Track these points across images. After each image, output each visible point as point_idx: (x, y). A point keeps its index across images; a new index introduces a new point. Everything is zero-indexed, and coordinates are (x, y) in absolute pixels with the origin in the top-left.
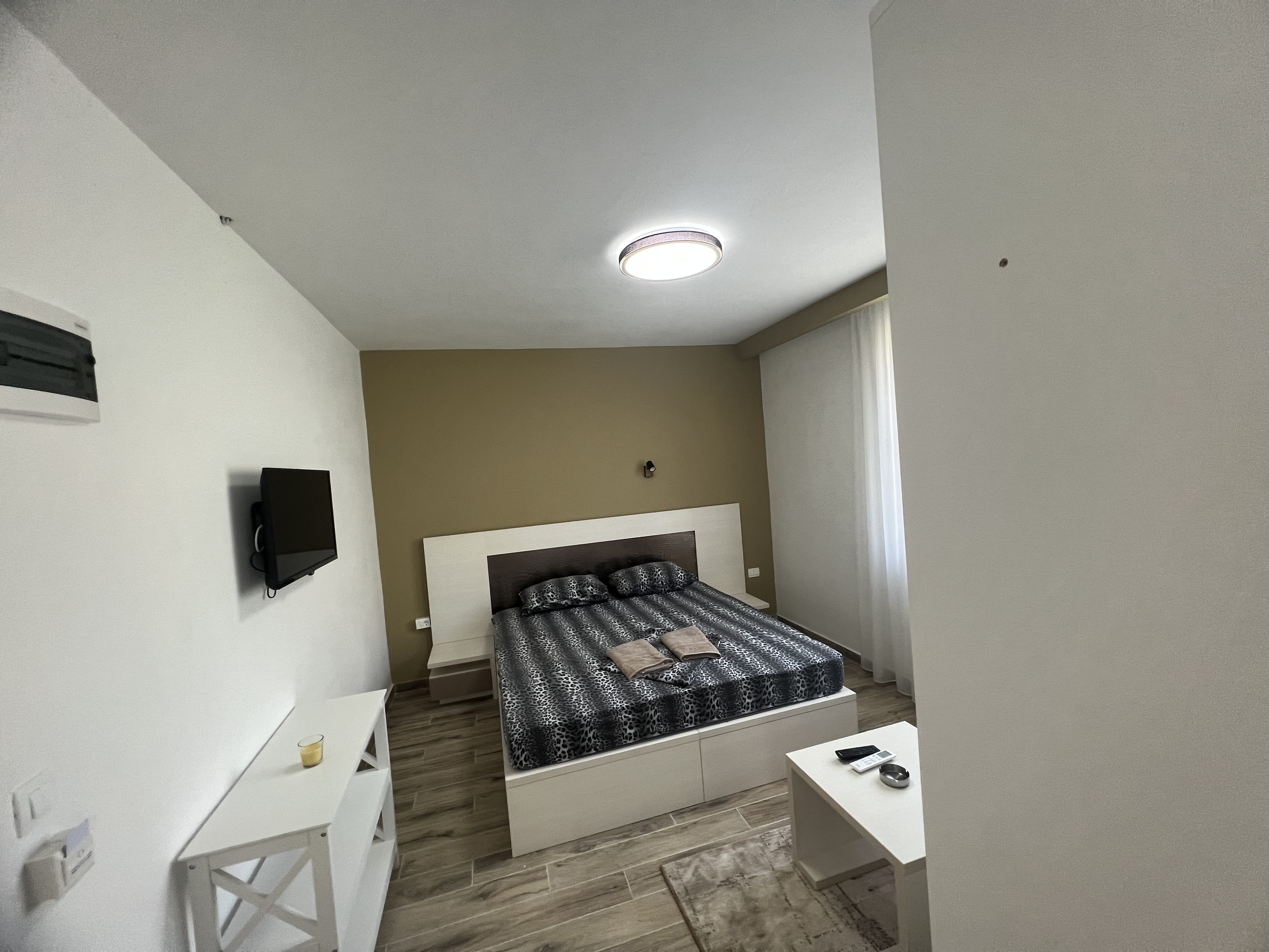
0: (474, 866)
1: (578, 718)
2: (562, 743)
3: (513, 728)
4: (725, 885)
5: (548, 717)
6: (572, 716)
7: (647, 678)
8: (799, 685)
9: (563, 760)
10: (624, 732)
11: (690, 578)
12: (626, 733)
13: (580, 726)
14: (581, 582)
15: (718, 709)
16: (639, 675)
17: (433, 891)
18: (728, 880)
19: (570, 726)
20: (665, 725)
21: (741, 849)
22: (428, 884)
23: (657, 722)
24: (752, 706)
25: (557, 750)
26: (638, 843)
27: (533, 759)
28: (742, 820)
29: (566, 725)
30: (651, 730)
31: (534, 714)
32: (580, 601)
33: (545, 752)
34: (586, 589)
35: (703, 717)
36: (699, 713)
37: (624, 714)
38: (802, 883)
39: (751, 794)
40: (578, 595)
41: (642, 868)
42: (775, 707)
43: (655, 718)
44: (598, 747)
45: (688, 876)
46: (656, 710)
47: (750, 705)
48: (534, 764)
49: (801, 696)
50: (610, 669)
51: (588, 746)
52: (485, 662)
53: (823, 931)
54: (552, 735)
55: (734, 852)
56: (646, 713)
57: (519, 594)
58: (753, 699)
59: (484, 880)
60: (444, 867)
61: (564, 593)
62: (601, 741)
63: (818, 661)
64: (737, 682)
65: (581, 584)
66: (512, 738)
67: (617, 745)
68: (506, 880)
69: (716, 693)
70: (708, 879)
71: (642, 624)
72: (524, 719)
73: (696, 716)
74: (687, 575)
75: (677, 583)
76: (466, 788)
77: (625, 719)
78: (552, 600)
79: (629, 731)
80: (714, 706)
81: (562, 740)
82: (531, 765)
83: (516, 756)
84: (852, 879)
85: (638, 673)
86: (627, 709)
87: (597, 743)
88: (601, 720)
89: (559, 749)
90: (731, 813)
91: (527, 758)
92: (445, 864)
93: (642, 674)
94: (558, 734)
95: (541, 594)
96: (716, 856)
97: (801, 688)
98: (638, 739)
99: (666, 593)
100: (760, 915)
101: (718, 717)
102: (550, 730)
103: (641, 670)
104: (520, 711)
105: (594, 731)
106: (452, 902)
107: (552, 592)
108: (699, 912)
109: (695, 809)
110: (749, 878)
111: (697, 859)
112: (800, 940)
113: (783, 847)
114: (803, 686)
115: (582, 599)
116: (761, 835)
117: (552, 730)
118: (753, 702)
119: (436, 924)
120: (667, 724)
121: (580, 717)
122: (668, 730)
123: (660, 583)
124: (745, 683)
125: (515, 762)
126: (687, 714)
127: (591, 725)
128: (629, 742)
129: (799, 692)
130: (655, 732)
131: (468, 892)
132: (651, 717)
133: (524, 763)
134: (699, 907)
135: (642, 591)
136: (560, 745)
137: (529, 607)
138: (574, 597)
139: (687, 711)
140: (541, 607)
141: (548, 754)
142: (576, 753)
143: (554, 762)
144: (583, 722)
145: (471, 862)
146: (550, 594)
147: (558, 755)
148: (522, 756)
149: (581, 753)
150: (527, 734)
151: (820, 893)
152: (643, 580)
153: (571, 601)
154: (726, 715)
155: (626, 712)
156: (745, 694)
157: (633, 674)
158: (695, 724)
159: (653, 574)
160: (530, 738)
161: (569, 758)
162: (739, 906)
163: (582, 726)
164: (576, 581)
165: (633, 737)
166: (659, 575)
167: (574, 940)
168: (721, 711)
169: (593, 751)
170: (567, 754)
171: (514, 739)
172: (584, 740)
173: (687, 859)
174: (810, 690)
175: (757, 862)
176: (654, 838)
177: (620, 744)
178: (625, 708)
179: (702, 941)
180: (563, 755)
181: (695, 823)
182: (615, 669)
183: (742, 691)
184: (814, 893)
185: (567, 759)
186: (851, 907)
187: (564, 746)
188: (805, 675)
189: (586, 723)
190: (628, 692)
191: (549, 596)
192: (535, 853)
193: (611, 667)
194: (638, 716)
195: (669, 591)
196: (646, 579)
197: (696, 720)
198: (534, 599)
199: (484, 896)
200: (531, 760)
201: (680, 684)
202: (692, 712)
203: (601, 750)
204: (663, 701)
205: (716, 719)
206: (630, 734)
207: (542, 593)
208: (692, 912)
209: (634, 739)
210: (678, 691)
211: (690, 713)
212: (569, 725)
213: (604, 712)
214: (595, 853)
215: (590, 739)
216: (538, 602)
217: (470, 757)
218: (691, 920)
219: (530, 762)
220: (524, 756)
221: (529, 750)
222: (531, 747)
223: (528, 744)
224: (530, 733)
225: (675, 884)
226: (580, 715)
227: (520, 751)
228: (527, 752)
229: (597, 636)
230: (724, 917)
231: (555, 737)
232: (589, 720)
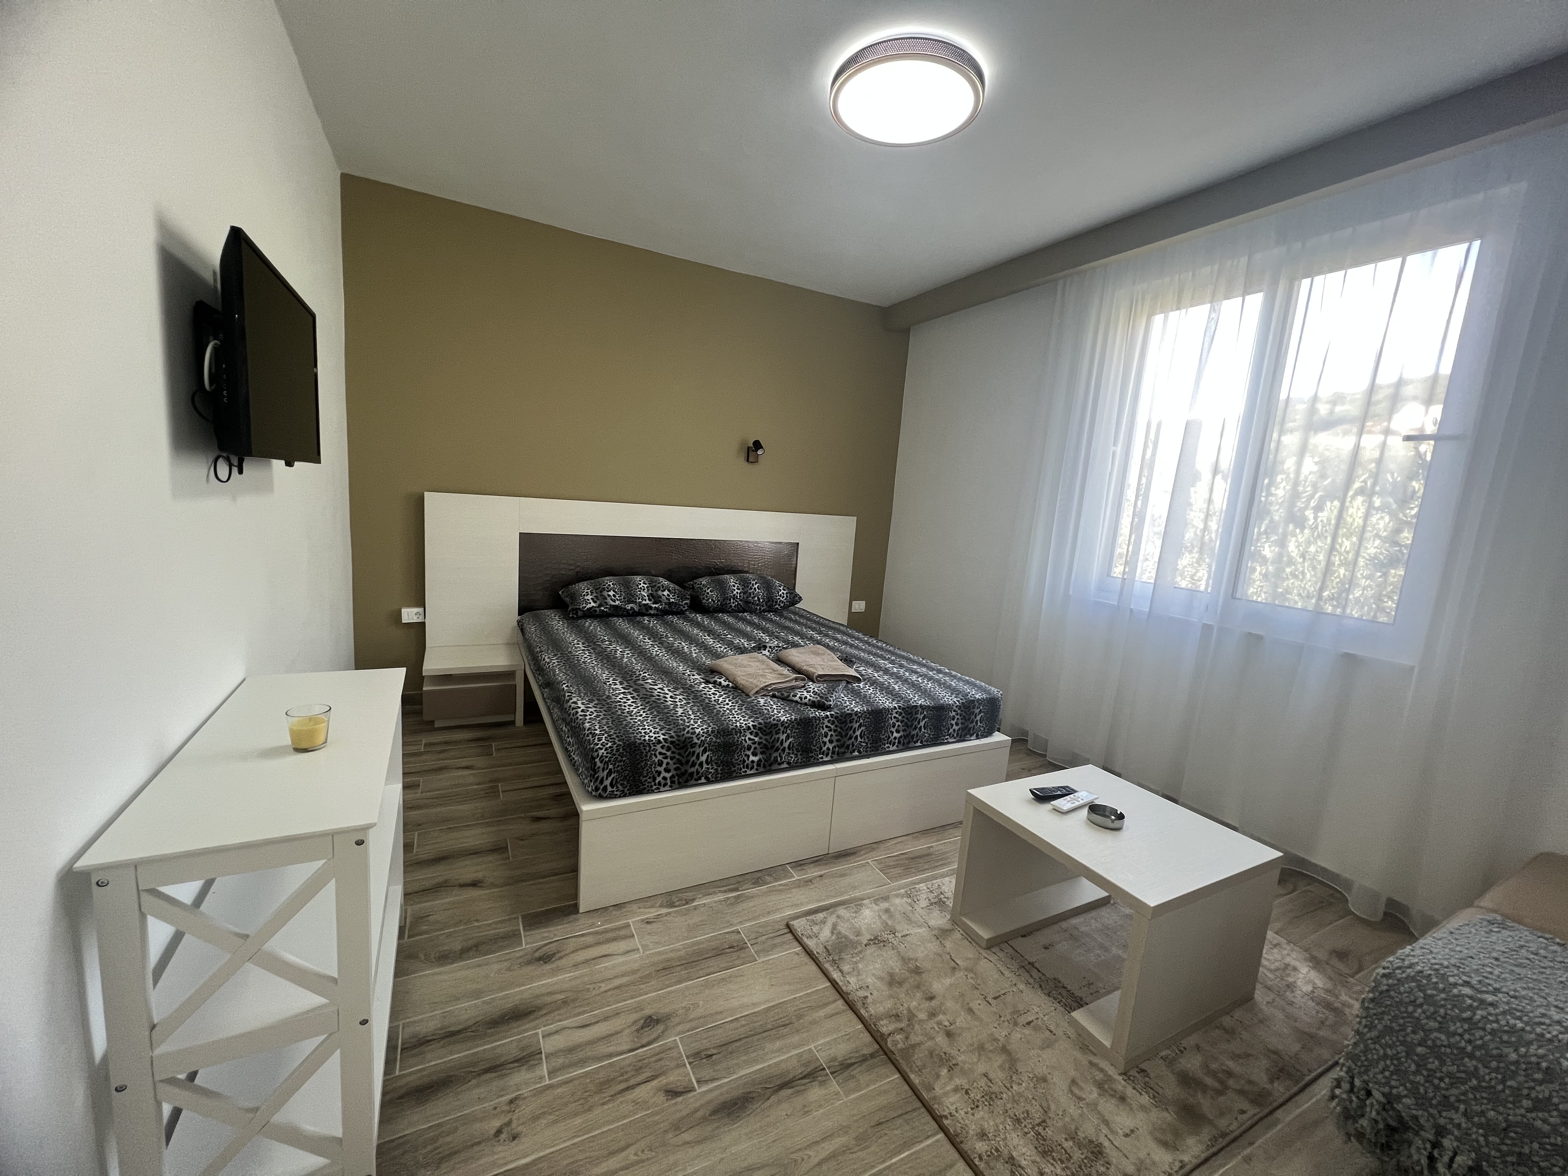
0: (523, 922)
1: (689, 735)
2: (664, 766)
3: (596, 741)
4: (875, 943)
5: (648, 731)
6: (680, 732)
7: (774, 696)
8: (953, 722)
9: (662, 789)
10: (746, 759)
11: (794, 598)
12: (748, 760)
13: (691, 745)
14: (654, 584)
15: (861, 742)
16: (764, 691)
17: (464, 953)
18: (876, 938)
19: (678, 745)
20: (796, 754)
21: (885, 905)
22: (457, 945)
23: (787, 750)
24: (899, 742)
25: (656, 775)
26: (752, 897)
27: (622, 785)
28: (879, 874)
29: (672, 743)
30: (779, 759)
31: (626, 725)
32: (651, 608)
33: (639, 777)
34: (660, 593)
35: (842, 750)
36: (839, 743)
37: (749, 736)
38: (966, 941)
39: (882, 846)
40: (650, 600)
41: (765, 925)
42: (924, 746)
43: (786, 745)
44: (710, 776)
45: (826, 933)
46: (788, 734)
47: (897, 741)
48: (623, 791)
49: (953, 735)
50: (720, 682)
51: (698, 773)
52: (509, 675)
53: (1003, 992)
54: (652, 754)
55: (876, 908)
56: (777, 736)
57: (560, 593)
58: (901, 733)
59: (544, 938)
60: (476, 924)
61: (631, 595)
62: (715, 767)
63: (977, 696)
64: (888, 711)
65: (653, 586)
66: (596, 754)
67: (734, 774)
68: (574, 940)
69: (861, 721)
70: (851, 937)
71: (742, 641)
72: (613, 731)
73: (835, 747)
74: (791, 594)
75: (776, 602)
76: (494, 829)
77: (749, 742)
78: (614, 601)
79: (752, 758)
80: (856, 738)
81: (665, 761)
82: (618, 793)
83: (600, 778)
84: (1022, 936)
85: (762, 689)
86: (752, 729)
87: (710, 771)
88: (718, 741)
89: (659, 773)
90: (863, 865)
91: (614, 783)
92: (477, 920)
93: (767, 690)
94: (660, 753)
95: (599, 593)
96: (856, 912)
97: (955, 727)
98: (761, 769)
99: (760, 612)
100: (924, 975)
101: (859, 752)
102: (650, 747)
103: (767, 686)
104: (604, 721)
105: (707, 753)
106: (496, 967)
107: (614, 591)
108: (848, 973)
109: (817, 861)
110: (902, 937)
111: (834, 916)
112: (979, 1002)
113: (935, 903)
114: (957, 724)
115: (654, 606)
116: (905, 890)
117: (653, 748)
118: (901, 737)
119: (477, 994)
120: (799, 753)
121: (691, 734)
122: (800, 761)
123: (756, 599)
124: (896, 713)
125: (596, 787)
126: (825, 743)
127: (706, 745)
128: (749, 772)
129: (951, 730)
130: (783, 763)
131: (520, 954)
132: (782, 743)
133: (609, 789)
134: (846, 968)
135: (731, 606)
136: (661, 769)
137: (581, 607)
138: (644, 602)
139: (825, 739)
140: (598, 609)
141: (644, 779)
142: (680, 780)
143: (650, 791)
144: (695, 740)
145: (517, 918)
146: (612, 593)
147: (657, 781)
148: (607, 779)
149: (687, 781)
150: (618, 750)
151: (988, 952)
152: (735, 593)
153: (640, 606)
154: (869, 749)
155: (751, 733)
156: (894, 727)
157: (757, 689)
158: (832, 757)
159: (748, 587)
160: (621, 755)
161: (671, 786)
162: (895, 965)
163: (694, 745)
164: (646, 582)
165: (755, 767)
166: (755, 589)
167: (687, 1009)
168: (864, 744)
169: (703, 780)
170: (669, 781)
171: (598, 755)
172: (693, 765)
173: (821, 916)
174: (963, 729)
175: (909, 920)
176: (771, 891)
177: (738, 775)
178: (751, 727)
179: (859, 1005)
180: (663, 782)
181: (821, 876)
182: (727, 683)
183: (892, 722)
184: (981, 951)
185: (667, 788)
186: (1027, 967)
187: (667, 770)
188: (962, 711)
189: (699, 741)
190: (754, 710)
191: (609, 596)
192: (612, 908)
193: (722, 680)
194: (766, 740)
195: (764, 611)
196: (739, 591)
197: (833, 753)
198: (589, 597)
199: (546, 959)
200: (619, 785)
201: (821, 706)
202: (831, 742)
203: (714, 779)
204: (798, 724)
205: (856, 753)
206: (753, 762)
207: (600, 590)
208: (839, 974)
209: (757, 770)
210: (817, 713)
211: (828, 743)
212: (677, 742)
213: (723, 730)
214: (695, 908)
215: (701, 764)
216: (595, 602)
217: (492, 792)
218: (840, 984)
219: (617, 788)
220: (610, 779)
221: (618, 772)
222: (622, 769)
223: (617, 764)
224: (621, 750)
225: (811, 943)
226: (691, 731)
227: (606, 772)
228: (615, 774)
229: (685, 648)
230: (881, 979)
231: (656, 757)
232: (703, 738)
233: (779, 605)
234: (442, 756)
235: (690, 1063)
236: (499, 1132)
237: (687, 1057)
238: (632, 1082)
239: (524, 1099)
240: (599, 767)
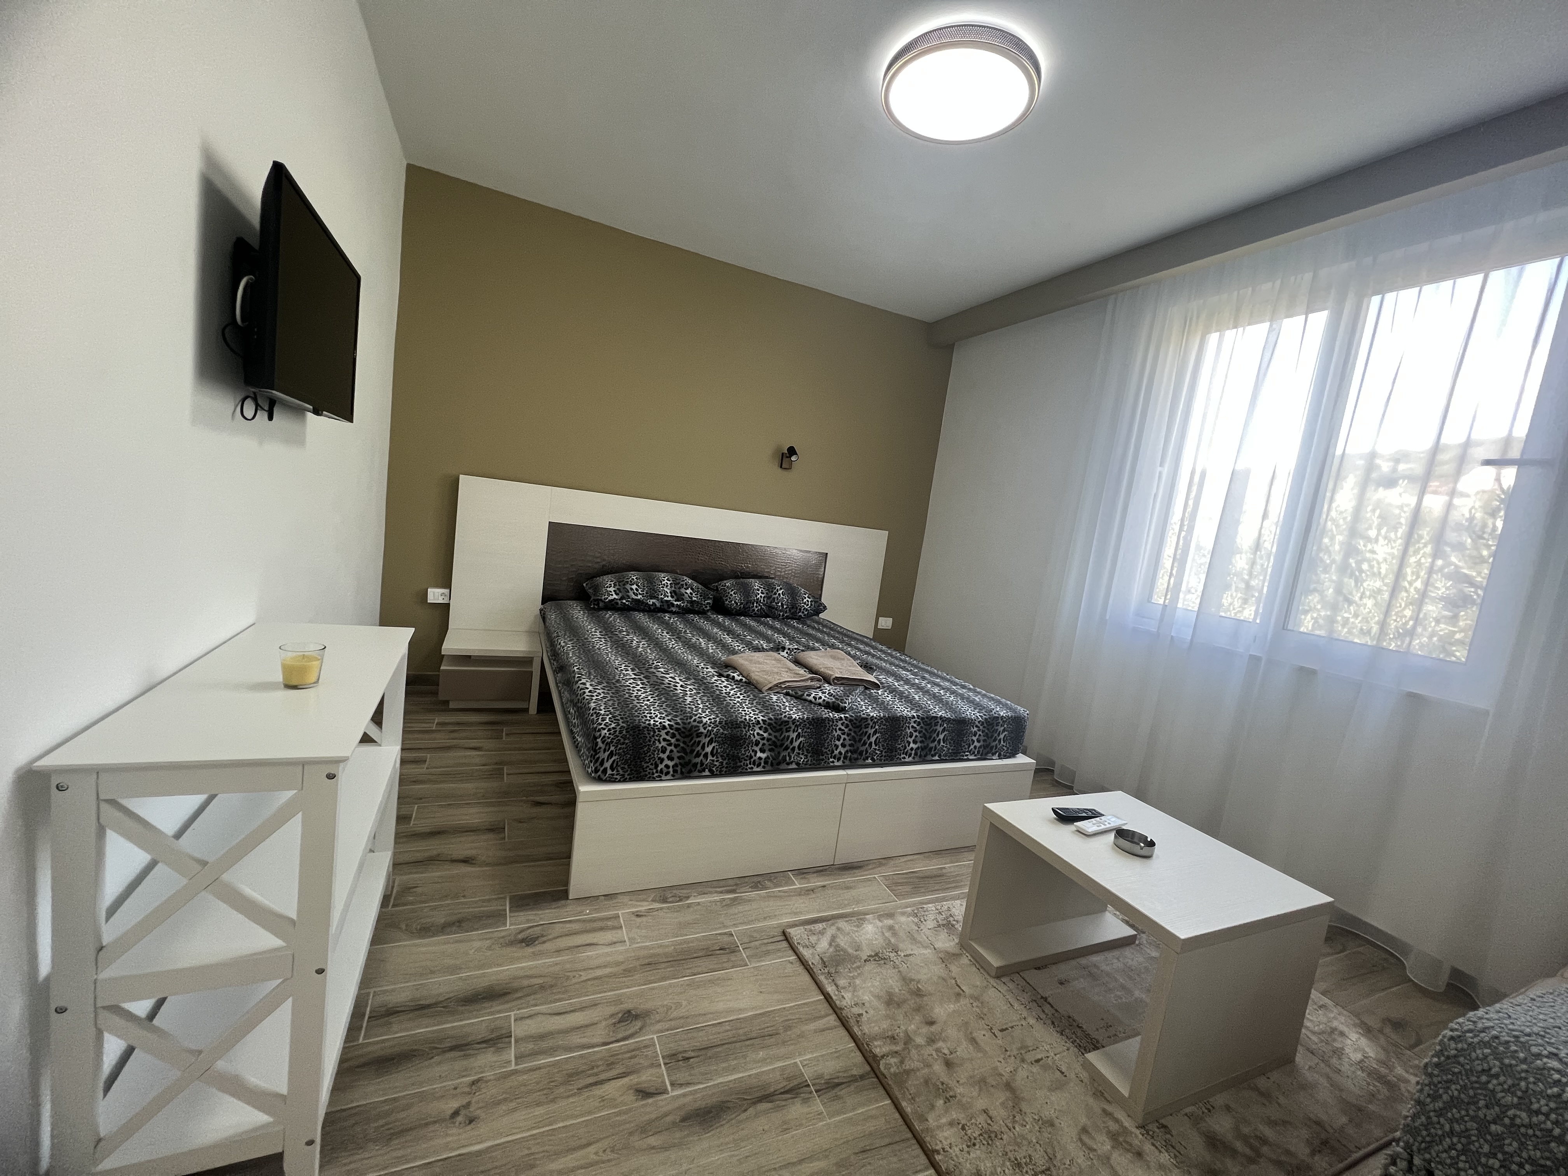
0: (510, 903)
1: (695, 724)
2: (668, 753)
3: (600, 721)
4: (875, 960)
5: (654, 716)
6: (687, 719)
7: (787, 694)
8: (975, 738)
9: (664, 777)
10: (753, 754)
11: (819, 606)
12: (755, 756)
13: (697, 734)
14: (678, 581)
15: (875, 749)
16: (777, 688)
17: (445, 928)
18: (877, 955)
19: (683, 733)
20: (806, 756)
21: (890, 922)
22: (440, 918)
23: (797, 750)
24: (916, 754)
25: (658, 762)
26: (749, 901)
27: (623, 768)
28: (885, 890)
29: (677, 729)
30: (788, 758)
31: (632, 708)
32: (673, 605)
33: (641, 762)
34: (683, 590)
35: (855, 756)
36: (852, 749)
37: (758, 731)
38: (974, 969)
39: (892, 862)
40: (672, 597)
41: (760, 930)
42: (941, 761)
43: (796, 744)
44: (714, 769)
45: (823, 944)
46: (799, 733)
47: (913, 752)
48: (623, 776)
49: (974, 753)
50: (734, 676)
51: (702, 764)
52: (527, 661)
53: (1010, 1025)
54: (656, 740)
55: (880, 924)
56: (787, 734)
57: (584, 585)
58: (919, 745)
59: (528, 921)
60: (463, 900)
61: (653, 590)
62: (721, 760)
63: (1002, 714)
64: (905, 719)
65: (677, 584)
66: (599, 733)
67: (740, 770)
68: (561, 925)
69: (877, 727)
70: (850, 951)
71: (762, 642)
72: (618, 713)
73: (847, 752)
74: (816, 602)
75: (800, 609)
76: (494, 809)
77: (757, 737)
78: (637, 595)
79: (759, 754)
80: (871, 744)
81: (669, 748)
82: (619, 777)
83: (600, 760)
84: (1036, 969)
85: (776, 685)
86: (762, 724)
87: (715, 763)
88: (725, 732)
89: (662, 760)
90: (869, 880)
91: (615, 765)
92: (464, 896)
93: (781, 687)
94: (664, 740)
95: (622, 587)
96: (858, 926)
97: (976, 743)
98: (768, 768)
99: (783, 619)
100: (925, 998)
101: (873, 759)
102: (655, 732)
103: (781, 683)
104: (610, 703)
105: (713, 745)
106: (477, 944)
107: (637, 585)
108: (844, 988)
109: (821, 871)
110: (904, 956)
111: (834, 928)
112: (983, 1032)
113: (943, 925)
114: (978, 741)
115: (676, 603)
116: (912, 908)
117: (657, 733)
118: (918, 748)
119: (454, 969)
120: (809, 755)
121: (698, 722)
122: (809, 762)
123: (780, 604)
124: (915, 722)
125: (596, 768)
126: (837, 747)
127: (713, 736)
128: (755, 769)
129: (972, 747)
130: (792, 763)
131: (503, 934)
132: (792, 742)
133: (609, 772)
134: (842, 982)
135: (754, 610)
136: (664, 756)
137: (603, 598)
138: (666, 599)
139: (837, 743)
140: (619, 602)
141: (645, 765)
142: (683, 770)
143: (651, 779)
144: (702, 730)
145: (505, 898)
146: (634, 587)
147: (659, 769)
148: (607, 761)
149: (690, 772)
150: (621, 732)
151: (998, 981)
152: (758, 596)
153: (662, 602)
154: (883, 758)
155: (760, 728)
156: (911, 737)
157: (770, 686)
158: (844, 762)
159: (772, 592)
160: (624, 738)
161: (673, 776)
162: (895, 985)
163: (699, 735)
164: (670, 579)
165: (763, 764)
166: (779, 594)
167: (669, 1008)
168: (878, 752)
169: (707, 773)
170: (671, 770)
171: (600, 735)
172: (698, 755)
173: (820, 926)
174: (985, 747)
175: (914, 940)
176: (769, 897)
177: (744, 771)
178: (761, 722)
179: (852, 1022)
180: (665, 770)
181: (824, 886)
182: (740, 677)
183: (909, 732)
184: (992, 981)
185: (669, 777)
186: (1040, 1002)
187: (670, 758)
188: (984, 727)
189: (706, 731)
190: (765, 706)
191: (632, 589)
192: (603, 897)
193: (735, 675)
194: (775, 737)
195: (787, 617)
196: (763, 596)
197: (845, 758)
198: (612, 589)
199: (529, 941)
200: (619, 769)
201: (836, 708)
202: (843, 745)
203: (718, 773)
204: (809, 723)
205: (870, 761)
206: (760, 758)
207: (623, 583)
208: (834, 987)
209: (764, 767)
210: (831, 714)
211: (840, 747)
212: (683, 730)
213: (732, 722)
214: (689, 906)
215: (706, 756)
216: (617, 594)
218: (834, 998)
219: (618, 771)
220: (611, 761)
221: (619, 754)
222: (624, 751)
223: (620, 746)
224: (624, 732)
225: (806, 953)
226: (698, 720)
227: (607, 753)
228: (617, 757)
229: (703, 644)
230: (878, 997)
231: (660, 743)
232: (710, 728)
233: (803, 612)
234: (453, 735)
235: (665, 1064)
236: (456, 1113)
237: (663, 1057)
238: (603, 1076)
239: (487, 1082)
240: (600, 748)
